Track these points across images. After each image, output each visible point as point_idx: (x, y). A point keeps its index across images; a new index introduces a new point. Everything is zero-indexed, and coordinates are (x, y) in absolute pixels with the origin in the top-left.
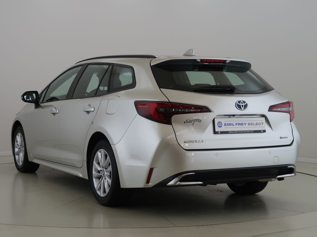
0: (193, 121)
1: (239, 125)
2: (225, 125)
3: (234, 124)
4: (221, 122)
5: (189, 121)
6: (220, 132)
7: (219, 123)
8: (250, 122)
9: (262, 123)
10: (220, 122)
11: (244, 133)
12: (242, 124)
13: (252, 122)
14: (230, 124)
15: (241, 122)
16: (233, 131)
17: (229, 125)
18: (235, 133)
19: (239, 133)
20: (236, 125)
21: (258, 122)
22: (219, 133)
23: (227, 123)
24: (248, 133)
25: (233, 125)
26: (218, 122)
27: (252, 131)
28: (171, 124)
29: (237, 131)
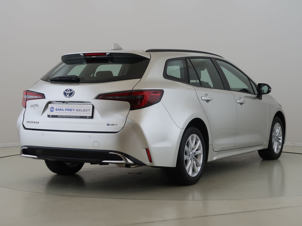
0: (34, 106)
1: (68, 110)
2: (56, 110)
3: (64, 110)
6: (51, 115)
8: (78, 108)
9: (89, 110)
10: (52, 107)
11: (71, 118)
12: (71, 110)
14: (61, 109)
15: (70, 108)
18: (63, 117)
19: (67, 118)
20: (66, 110)
23: (58, 108)
24: (75, 118)
27: (78, 117)
28: (26, 108)
29: (66, 116)
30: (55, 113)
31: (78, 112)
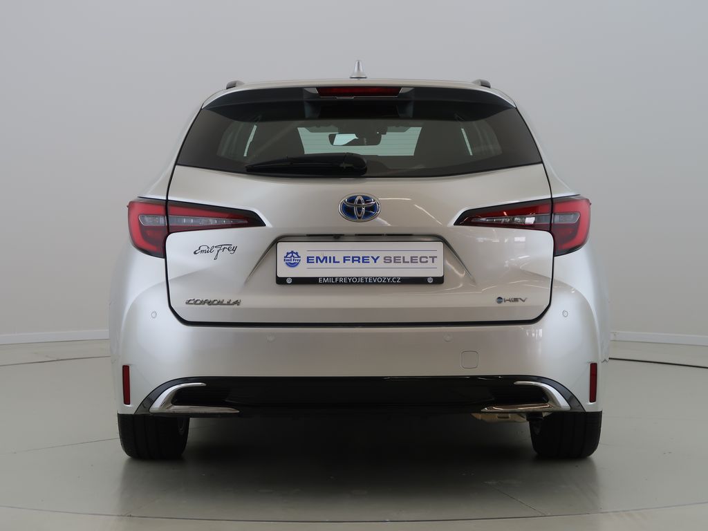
0: (216, 250)
1: (353, 261)
2: (309, 260)
3: (339, 258)
4: (297, 253)
5: (205, 248)
6: (292, 278)
7: (289, 256)
8: (392, 255)
9: (433, 258)
10: (292, 252)
11: (368, 283)
12: (365, 260)
13: (397, 254)
15: (361, 255)
16: (334, 278)
17: (322, 262)
18: (338, 283)
19: (352, 283)
20: (345, 260)
21: (419, 254)
22: (289, 281)
23: (315, 254)
24: (382, 283)
25: (334, 262)
26: (288, 254)
27: (396, 280)
28: (165, 257)
29: (347, 278)
30: (303, 271)
31: (392, 264)
